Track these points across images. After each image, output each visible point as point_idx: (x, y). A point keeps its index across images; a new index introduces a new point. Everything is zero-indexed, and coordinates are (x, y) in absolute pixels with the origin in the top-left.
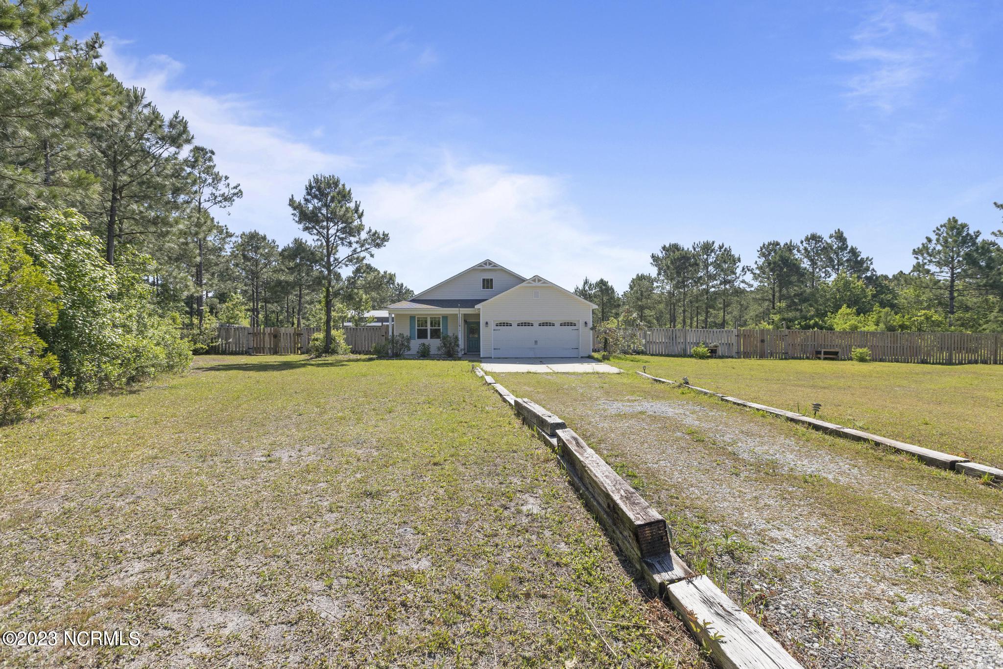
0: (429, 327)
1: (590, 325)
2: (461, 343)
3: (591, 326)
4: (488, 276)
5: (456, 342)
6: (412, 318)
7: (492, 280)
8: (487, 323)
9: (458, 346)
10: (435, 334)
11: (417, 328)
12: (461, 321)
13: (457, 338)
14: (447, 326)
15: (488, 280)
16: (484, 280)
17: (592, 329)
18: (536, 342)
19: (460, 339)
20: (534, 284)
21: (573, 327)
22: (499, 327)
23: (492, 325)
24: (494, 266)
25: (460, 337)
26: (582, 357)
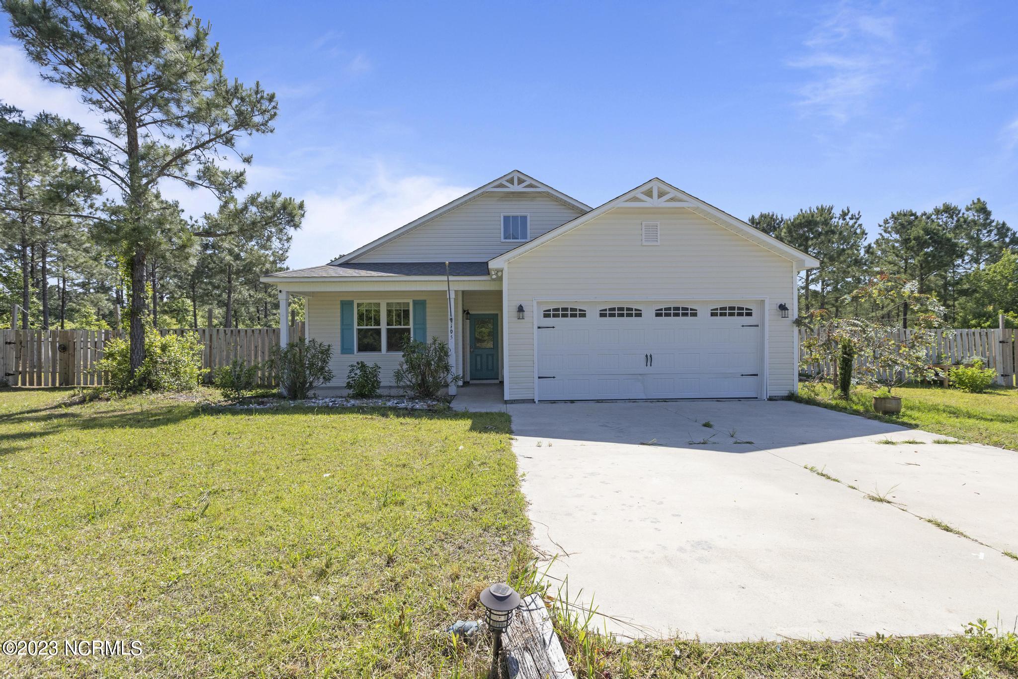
0: (383, 327)
1: (794, 313)
2: (456, 361)
3: (796, 316)
4: (515, 209)
5: (440, 359)
6: (346, 305)
7: (524, 218)
8: (521, 309)
9: (447, 368)
10: (397, 340)
11: (356, 327)
12: (454, 309)
13: (443, 350)
14: (424, 324)
15: (515, 218)
16: (506, 218)
17: (798, 322)
18: (649, 359)
19: (452, 353)
20: (649, 203)
21: (745, 320)
22: (551, 321)
23: (534, 315)
24: (531, 186)
25: (451, 345)
26: (771, 399)
